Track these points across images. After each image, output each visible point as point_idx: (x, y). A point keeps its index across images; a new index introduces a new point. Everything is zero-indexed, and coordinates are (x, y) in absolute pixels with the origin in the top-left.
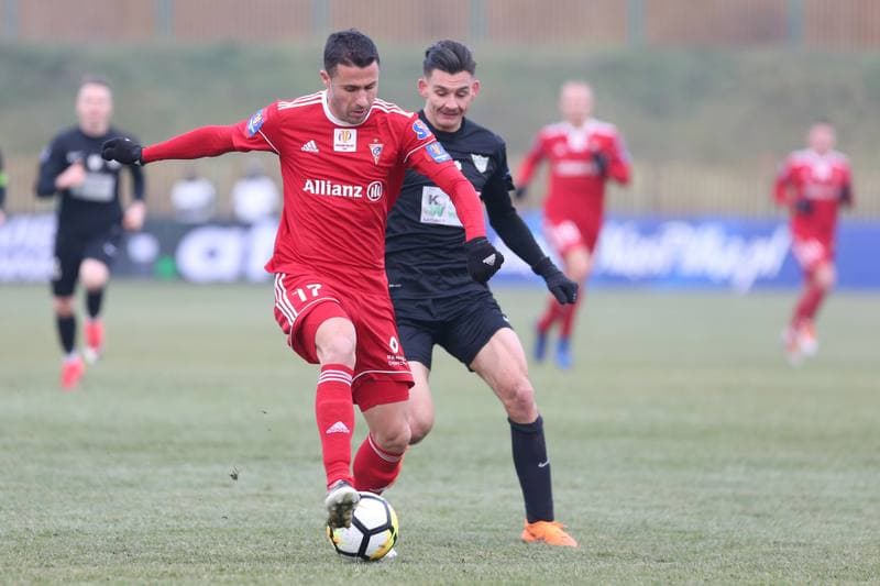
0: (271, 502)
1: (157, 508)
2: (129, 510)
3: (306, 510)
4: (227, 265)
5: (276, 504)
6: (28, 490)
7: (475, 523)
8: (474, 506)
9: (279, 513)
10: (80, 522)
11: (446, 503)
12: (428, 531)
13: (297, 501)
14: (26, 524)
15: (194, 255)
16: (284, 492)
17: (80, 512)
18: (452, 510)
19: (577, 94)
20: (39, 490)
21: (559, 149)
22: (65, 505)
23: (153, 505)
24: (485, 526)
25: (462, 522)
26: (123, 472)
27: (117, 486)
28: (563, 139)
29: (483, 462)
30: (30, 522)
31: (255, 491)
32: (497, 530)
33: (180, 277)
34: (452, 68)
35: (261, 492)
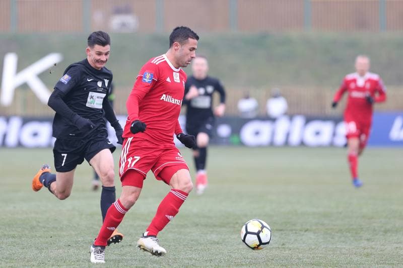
0: (285, 251)
1: (230, 254)
2: (216, 255)
3: (301, 255)
4: (264, 138)
5: (287, 252)
6: (170, 246)
7: (382, 261)
8: (382, 252)
9: (289, 256)
10: (194, 261)
11: (369, 251)
12: (360, 264)
13: (297, 250)
14: (168, 262)
15: (248, 133)
16: (291, 246)
17: (194, 256)
18: (371, 254)
19: (362, 61)
20: (175, 246)
21: (352, 86)
22: (186, 253)
23: (228, 253)
24: (387, 262)
25: (376, 260)
26: (214, 237)
27: (211, 244)
28: (354, 81)
29: (386, 232)
30: (171, 261)
31: (276, 246)
32: (393, 264)
33: (242, 144)
34: (104, 44)
35: (280, 246)
